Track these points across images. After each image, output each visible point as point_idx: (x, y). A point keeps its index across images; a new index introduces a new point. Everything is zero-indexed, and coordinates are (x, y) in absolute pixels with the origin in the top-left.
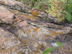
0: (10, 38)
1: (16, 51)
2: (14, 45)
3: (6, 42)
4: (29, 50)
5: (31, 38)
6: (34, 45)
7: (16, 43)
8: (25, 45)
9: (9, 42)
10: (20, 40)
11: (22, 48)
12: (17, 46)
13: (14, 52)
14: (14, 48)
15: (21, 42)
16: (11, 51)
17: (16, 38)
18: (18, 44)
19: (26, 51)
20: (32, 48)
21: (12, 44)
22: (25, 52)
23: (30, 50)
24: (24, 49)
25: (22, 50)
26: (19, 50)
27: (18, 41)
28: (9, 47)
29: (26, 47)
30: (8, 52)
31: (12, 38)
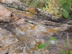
0: (8, 36)
1: (14, 49)
2: (12, 42)
3: (4, 40)
4: (26, 48)
5: (29, 36)
6: (32, 43)
7: (13, 40)
8: (23, 43)
9: (7, 40)
10: (18, 38)
11: (20, 46)
12: (15, 44)
13: (12, 50)
14: (12, 46)
15: (19, 39)
16: (9, 49)
17: (13, 36)
18: (16, 42)
19: (24, 48)
20: (30, 45)
21: (10, 42)
22: (23, 50)
23: (28, 48)
24: (22, 47)
25: (20, 48)
26: (16, 48)
27: (16, 39)
28: (7, 45)
29: (23, 45)
30: (6, 50)
31: (10, 36)
